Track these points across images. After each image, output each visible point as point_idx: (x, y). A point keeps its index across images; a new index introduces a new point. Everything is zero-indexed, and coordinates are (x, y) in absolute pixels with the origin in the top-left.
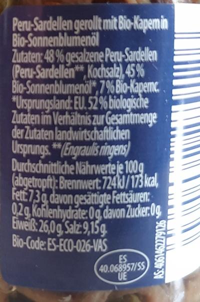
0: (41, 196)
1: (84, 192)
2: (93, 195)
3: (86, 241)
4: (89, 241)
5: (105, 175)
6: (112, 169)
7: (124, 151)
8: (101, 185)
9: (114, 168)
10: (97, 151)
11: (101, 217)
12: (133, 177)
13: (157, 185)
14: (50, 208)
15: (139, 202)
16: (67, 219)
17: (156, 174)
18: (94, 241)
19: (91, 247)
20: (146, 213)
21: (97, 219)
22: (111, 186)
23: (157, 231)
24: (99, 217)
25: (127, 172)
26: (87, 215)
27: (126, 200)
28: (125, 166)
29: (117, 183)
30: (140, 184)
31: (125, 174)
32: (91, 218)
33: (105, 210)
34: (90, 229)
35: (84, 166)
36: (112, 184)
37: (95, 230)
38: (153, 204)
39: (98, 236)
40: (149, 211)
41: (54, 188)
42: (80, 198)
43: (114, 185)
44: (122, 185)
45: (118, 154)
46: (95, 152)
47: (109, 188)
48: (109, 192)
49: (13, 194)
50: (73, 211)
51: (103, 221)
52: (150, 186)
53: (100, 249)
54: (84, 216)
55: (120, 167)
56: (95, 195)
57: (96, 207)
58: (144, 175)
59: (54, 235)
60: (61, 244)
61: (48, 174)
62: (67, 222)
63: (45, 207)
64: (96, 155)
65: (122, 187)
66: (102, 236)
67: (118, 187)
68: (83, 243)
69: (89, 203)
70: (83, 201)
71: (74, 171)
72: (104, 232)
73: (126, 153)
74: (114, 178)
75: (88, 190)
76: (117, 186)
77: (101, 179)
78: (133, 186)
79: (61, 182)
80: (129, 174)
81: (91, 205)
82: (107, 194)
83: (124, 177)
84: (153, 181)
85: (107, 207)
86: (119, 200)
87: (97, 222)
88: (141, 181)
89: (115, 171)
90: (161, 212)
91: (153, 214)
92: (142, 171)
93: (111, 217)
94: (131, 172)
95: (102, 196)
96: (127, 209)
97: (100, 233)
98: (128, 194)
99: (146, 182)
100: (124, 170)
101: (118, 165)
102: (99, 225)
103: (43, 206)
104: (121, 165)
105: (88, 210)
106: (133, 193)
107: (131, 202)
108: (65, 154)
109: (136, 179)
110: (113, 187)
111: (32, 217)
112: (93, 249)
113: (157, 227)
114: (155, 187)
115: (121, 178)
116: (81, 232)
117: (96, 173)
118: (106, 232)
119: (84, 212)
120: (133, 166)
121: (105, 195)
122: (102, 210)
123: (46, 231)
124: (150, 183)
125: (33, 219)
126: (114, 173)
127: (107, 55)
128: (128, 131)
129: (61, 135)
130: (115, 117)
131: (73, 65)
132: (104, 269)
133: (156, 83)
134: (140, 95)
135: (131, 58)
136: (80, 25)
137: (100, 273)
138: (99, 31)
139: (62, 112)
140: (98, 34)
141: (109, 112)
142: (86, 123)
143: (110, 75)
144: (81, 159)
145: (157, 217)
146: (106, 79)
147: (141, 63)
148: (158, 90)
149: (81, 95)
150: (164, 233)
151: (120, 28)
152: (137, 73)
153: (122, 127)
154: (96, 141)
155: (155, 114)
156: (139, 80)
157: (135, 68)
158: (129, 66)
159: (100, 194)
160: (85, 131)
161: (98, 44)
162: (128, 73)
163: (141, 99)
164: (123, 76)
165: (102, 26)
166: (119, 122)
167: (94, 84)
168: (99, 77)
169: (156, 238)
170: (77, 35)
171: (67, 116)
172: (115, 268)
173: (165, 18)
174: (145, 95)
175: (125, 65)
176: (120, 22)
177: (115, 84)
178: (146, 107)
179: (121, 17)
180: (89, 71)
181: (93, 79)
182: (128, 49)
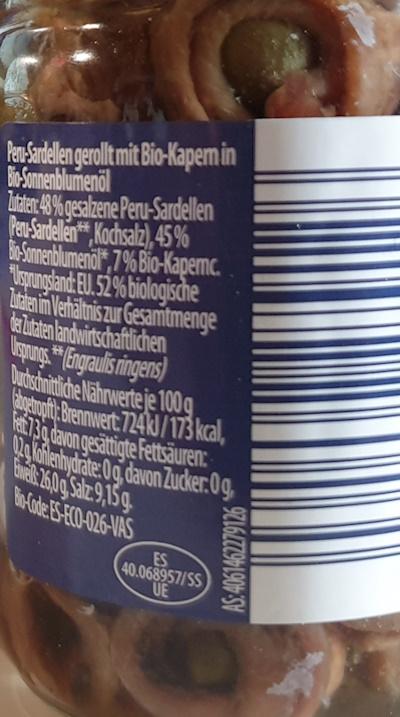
0: (41, 429)
1: (94, 432)
2: (107, 440)
3: (100, 515)
4: (104, 516)
5: (125, 410)
6: (137, 400)
7: (156, 373)
8: (120, 424)
9: (141, 400)
10: (112, 367)
11: (122, 479)
12: (173, 419)
13: (222, 442)
14: (51, 451)
15: (188, 466)
16: (73, 474)
17: (219, 422)
18: (112, 517)
19: (107, 527)
20: (201, 486)
21: (116, 482)
22: (135, 429)
23: (226, 523)
24: (118, 479)
25: (162, 409)
26: (100, 472)
27: (163, 458)
28: (158, 397)
29: (145, 425)
30: (187, 433)
31: (158, 412)
32: (107, 478)
33: (128, 469)
34: (105, 496)
35: (93, 388)
36: (138, 427)
37: (114, 500)
38: (215, 475)
39: (118, 511)
40: (207, 485)
41: (55, 418)
42: (89, 442)
43: (142, 428)
44: (154, 431)
45: (147, 376)
46: (109, 369)
47: (132, 431)
48: (134, 439)
49: (15, 420)
50: (80, 461)
51: (126, 487)
52: (207, 439)
53: (122, 534)
54: (96, 473)
55: (150, 400)
56: (112, 441)
57: (114, 460)
58: (194, 420)
59: (57, 496)
60: (66, 514)
61: (49, 396)
62: (73, 478)
63: (46, 449)
64: (110, 372)
65: (155, 434)
66: (125, 512)
67: (148, 433)
68: (95, 517)
69: (103, 452)
70: (94, 447)
71: (80, 396)
72: (128, 506)
73: (160, 377)
74: (141, 417)
75: (101, 430)
76: (145, 431)
77: (119, 414)
78: (174, 436)
79: (64, 411)
80: (166, 412)
81: (107, 456)
82: (131, 442)
83: (157, 417)
84: (214, 432)
85: (131, 464)
86: (150, 456)
87: (116, 486)
88: (189, 428)
89: (142, 404)
90: (232, 492)
91: (215, 492)
92: (190, 412)
93: (138, 482)
94: (170, 410)
95: (121, 443)
96: (164, 474)
97: (121, 507)
98: (165, 448)
99: (199, 432)
100: (157, 405)
101: (146, 395)
102: (120, 492)
103: (44, 445)
104: (152, 395)
105: (102, 463)
106: (173, 447)
107: (171, 462)
108: (68, 366)
109: (179, 423)
110: (139, 430)
111: (32, 462)
112: (110, 532)
113: (225, 517)
114: (218, 443)
115: (153, 418)
116: (92, 499)
117: (111, 403)
118: (131, 506)
119: (96, 466)
120: (174, 401)
121: (127, 442)
122: (124, 467)
123: (48, 488)
124: (208, 436)
125: (34, 466)
126: (139, 407)
127: (123, 209)
128: (162, 338)
129: (63, 334)
130: (138, 313)
131: (75, 222)
132: (129, 569)
133: (214, 260)
134: (183, 279)
135: (161, 215)
136: (84, 156)
137: (122, 574)
138: (109, 167)
139: (63, 297)
140: (108, 171)
141: (129, 304)
142: (94, 318)
143: (128, 242)
144: (90, 376)
145: (226, 499)
146: (123, 248)
147: (182, 223)
148: (218, 273)
149: (87, 271)
150: (243, 532)
151: (145, 163)
152: (175, 241)
153: (153, 331)
154: (110, 350)
155: (212, 314)
156: (180, 252)
157: (171, 231)
158: (161, 228)
159: (118, 440)
160: (93, 332)
161: (108, 190)
162: (161, 239)
163: (185, 286)
164: (152, 244)
165: (115, 160)
166: (145, 322)
167: (105, 254)
168: (112, 243)
169: (224, 537)
170: (78, 173)
171: (69, 304)
172: (147, 572)
173: (229, 146)
174: (191, 280)
175: (154, 225)
176: (145, 153)
177: (137, 258)
178: (195, 300)
179: (145, 144)
180: (97, 233)
181: (103, 246)
182: (158, 199)
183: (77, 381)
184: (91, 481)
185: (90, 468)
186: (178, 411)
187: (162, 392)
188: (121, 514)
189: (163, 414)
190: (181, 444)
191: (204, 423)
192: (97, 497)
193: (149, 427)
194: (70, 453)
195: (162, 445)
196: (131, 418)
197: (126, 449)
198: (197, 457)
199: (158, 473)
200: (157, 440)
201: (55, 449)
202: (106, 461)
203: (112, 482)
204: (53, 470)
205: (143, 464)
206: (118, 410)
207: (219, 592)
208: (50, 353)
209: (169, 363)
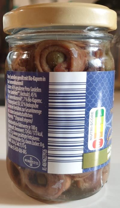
0: (12, 131)
1: (20, 133)
2: (22, 134)
4: (22, 149)
6: (27, 127)
8: (24, 131)
12: (34, 131)
13: (42, 136)
15: (36, 141)
16: (17, 140)
17: (42, 132)
23: (43, 152)
24: (24, 142)
26: (21, 140)
28: (31, 127)
30: (36, 134)
31: (31, 129)
32: (22, 142)
34: (22, 145)
35: (20, 124)
38: (41, 143)
40: (39, 145)
42: (19, 134)
43: (28, 132)
45: (29, 122)
47: (27, 133)
48: (27, 134)
50: (18, 138)
51: (25, 144)
53: (25, 153)
55: (30, 127)
57: (23, 138)
59: (14, 145)
60: (16, 148)
61: (13, 125)
64: (23, 121)
65: (30, 134)
68: (20, 149)
70: (20, 136)
71: (18, 125)
72: (26, 147)
73: (31, 122)
74: (28, 130)
75: (21, 132)
77: (24, 129)
78: (34, 134)
79: (15, 128)
83: (31, 130)
84: (41, 134)
86: (30, 138)
88: (36, 133)
90: (44, 146)
91: (41, 146)
92: (37, 130)
93: (27, 143)
94: (33, 129)
96: (32, 142)
97: (25, 148)
99: (38, 134)
100: (31, 128)
103: (12, 135)
107: (33, 139)
108: (16, 119)
109: (35, 132)
112: (23, 152)
113: (43, 151)
114: (41, 136)
119: (20, 139)
120: (34, 127)
121: (26, 135)
122: (25, 140)
123: (13, 143)
125: (11, 138)
127: (25, 89)
128: (32, 115)
129: (16, 113)
130: (28, 110)
131: (17, 91)
132: (26, 160)
133: (41, 100)
134: (35, 103)
135: (32, 90)
136: (19, 78)
137: (24, 161)
138: (23, 80)
139: (15, 105)
140: (23, 81)
141: (26, 108)
142: (20, 110)
143: (26, 96)
144: (20, 122)
145: (43, 148)
146: (25, 97)
147: (35, 92)
148: (42, 103)
149: (19, 101)
150: (46, 154)
151: (29, 80)
152: (34, 96)
153: (30, 113)
154: (23, 117)
155: (41, 111)
156: (35, 98)
157: (34, 94)
158: (32, 93)
160: (20, 113)
161: (23, 85)
162: (32, 95)
163: (36, 105)
164: (30, 96)
166: (29, 111)
167: (22, 98)
169: (43, 155)
170: (18, 81)
171: (16, 107)
172: (29, 161)
173: (44, 77)
174: (37, 104)
175: (31, 92)
176: (29, 78)
177: (27, 99)
178: (38, 108)
179: (29, 76)
180: (21, 93)
181: (22, 96)
182: (31, 87)
183: (17, 122)
184: (19, 142)
185: (19, 140)
186: (34, 129)
187: (32, 126)
188: (24, 149)
189: (32, 130)
190: (35, 136)
191: (39, 132)
192: (20, 145)
193: (29, 132)
194: (16, 136)
195: (32, 136)
196: (26, 130)
197: (25, 136)
198: (38, 139)
199: (31, 142)
200: (31, 135)
201: (14, 135)
202: (22, 138)
203: (23, 143)
204: (14, 140)
205: (28, 140)
206: (24, 128)
207: (41, 166)
208: (13, 116)
209: (33, 119)
